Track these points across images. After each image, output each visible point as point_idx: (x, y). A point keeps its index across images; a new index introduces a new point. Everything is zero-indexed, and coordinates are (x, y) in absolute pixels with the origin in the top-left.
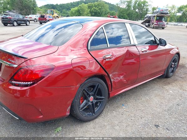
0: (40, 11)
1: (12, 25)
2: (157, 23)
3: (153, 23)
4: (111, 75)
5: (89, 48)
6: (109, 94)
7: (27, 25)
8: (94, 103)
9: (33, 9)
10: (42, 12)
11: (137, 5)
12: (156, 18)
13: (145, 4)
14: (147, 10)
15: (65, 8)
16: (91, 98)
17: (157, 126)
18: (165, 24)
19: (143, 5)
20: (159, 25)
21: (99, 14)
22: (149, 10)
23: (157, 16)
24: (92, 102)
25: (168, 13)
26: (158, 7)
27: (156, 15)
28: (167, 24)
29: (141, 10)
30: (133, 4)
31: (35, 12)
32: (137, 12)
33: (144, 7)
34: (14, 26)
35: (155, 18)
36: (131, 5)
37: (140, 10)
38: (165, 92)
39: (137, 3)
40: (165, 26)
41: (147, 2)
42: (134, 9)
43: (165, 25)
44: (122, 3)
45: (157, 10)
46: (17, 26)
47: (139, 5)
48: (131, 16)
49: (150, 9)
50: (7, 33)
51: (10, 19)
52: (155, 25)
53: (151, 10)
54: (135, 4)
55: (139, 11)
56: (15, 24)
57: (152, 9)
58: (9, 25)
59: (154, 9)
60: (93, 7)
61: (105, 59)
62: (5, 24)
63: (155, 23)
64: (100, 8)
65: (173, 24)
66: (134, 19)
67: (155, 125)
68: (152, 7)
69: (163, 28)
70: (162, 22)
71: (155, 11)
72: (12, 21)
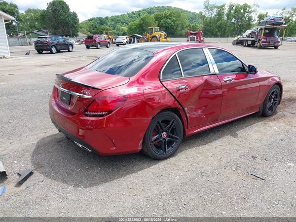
0: (83, 29)
1: (49, 52)
2: (266, 39)
3: (260, 40)
4: (186, 109)
5: (161, 78)
6: (184, 132)
7: (69, 51)
8: (167, 140)
9: (73, 26)
10: (85, 30)
11: (232, 12)
12: (265, 31)
13: (246, 9)
14: (250, 19)
15: (119, 22)
16: (164, 134)
17: (254, 158)
18: (279, 40)
19: (242, 11)
20: (269, 42)
21: (173, 28)
22: (253, 18)
23: (266, 29)
24: (164, 139)
25: (283, 23)
26: (267, 14)
27: (263, 27)
28: (282, 40)
29: (241, 19)
30: (226, 11)
31: (77, 30)
32: (233, 23)
33: (244, 14)
34: (52, 53)
35: (263, 31)
36: (223, 12)
37: (238, 20)
38: (268, 128)
39: (234, 8)
40: (279, 44)
41: (249, 7)
42: (228, 19)
43: (279, 42)
44: (208, 10)
45: (266, 19)
46: (56, 53)
47: (236, 12)
48: (225, 30)
49: (255, 17)
50: (47, 64)
51: (47, 43)
52: (263, 42)
53: (257, 19)
54: (230, 11)
55: (237, 22)
56: (54, 50)
57: (258, 17)
58: (44, 52)
59: (261, 17)
60: (162, 19)
61: (179, 90)
62: (40, 51)
63: (263, 40)
64: (173, 20)
65: (293, 39)
66: (228, 35)
67: (252, 157)
68: (258, 14)
69: (276, 48)
70: (274, 37)
71: (262, 20)
72: (49, 46)
